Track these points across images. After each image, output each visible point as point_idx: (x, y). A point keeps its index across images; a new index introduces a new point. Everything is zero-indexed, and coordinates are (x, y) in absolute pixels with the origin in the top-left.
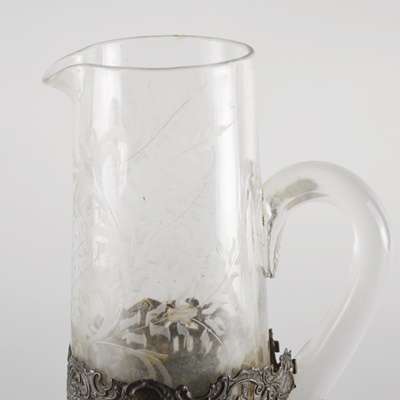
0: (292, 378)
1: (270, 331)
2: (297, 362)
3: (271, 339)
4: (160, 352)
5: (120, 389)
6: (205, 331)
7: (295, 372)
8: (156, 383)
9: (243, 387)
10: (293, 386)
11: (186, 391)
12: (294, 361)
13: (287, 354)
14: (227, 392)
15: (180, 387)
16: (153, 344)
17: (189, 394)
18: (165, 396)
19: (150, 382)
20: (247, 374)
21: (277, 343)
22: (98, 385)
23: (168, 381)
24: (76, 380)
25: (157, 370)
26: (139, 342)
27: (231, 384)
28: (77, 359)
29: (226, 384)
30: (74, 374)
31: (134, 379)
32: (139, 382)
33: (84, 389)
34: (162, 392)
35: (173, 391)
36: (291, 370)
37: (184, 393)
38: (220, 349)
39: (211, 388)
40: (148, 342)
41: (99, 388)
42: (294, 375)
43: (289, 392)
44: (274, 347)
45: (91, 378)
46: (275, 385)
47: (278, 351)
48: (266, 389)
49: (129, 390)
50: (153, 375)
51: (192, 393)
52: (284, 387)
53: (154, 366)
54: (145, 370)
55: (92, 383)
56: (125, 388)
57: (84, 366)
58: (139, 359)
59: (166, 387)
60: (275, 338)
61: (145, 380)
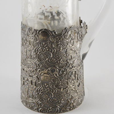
0: (86, 30)
1: (80, 17)
2: (88, 26)
3: (80, 20)
4: (48, 21)
5: (36, 32)
6: (61, 14)
7: (87, 29)
8: (47, 30)
9: (72, 31)
10: (86, 32)
11: (56, 32)
12: (87, 25)
13: (85, 23)
14: (68, 33)
15: (54, 31)
16: (46, 18)
17: (56, 33)
18: (49, 33)
19: (45, 29)
20: (73, 28)
21: (82, 21)
22: (30, 31)
23: (50, 29)
24: (24, 31)
25: (47, 26)
26: (42, 18)
27: (69, 30)
28: (24, 24)
29: (67, 30)
30: (23, 29)
31: (40, 29)
32: (42, 30)
33: (26, 33)
34: (49, 32)
35: (52, 32)
36: (86, 28)
37: (55, 33)
38: (65, 20)
39: (63, 31)
40: (44, 18)
41: (30, 32)
42: (87, 30)
43: (85, 34)
44: (81, 22)
45: (28, 29)
46: (81, 32)
47: (82, 23)
48: (79, 32)
49: (39, 32)
50: (46, 28)
51: (57, 33)
52: (84, 33)
53: (46, 25)
54: (44, 26)
55: (28, 30)
56: (38, 31)
57: (26, 26)
58: (42, 23)
59: (50, 31)
60: (81, 19)
61: (43, 29)
